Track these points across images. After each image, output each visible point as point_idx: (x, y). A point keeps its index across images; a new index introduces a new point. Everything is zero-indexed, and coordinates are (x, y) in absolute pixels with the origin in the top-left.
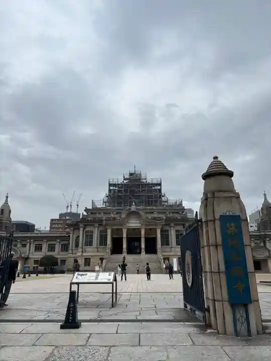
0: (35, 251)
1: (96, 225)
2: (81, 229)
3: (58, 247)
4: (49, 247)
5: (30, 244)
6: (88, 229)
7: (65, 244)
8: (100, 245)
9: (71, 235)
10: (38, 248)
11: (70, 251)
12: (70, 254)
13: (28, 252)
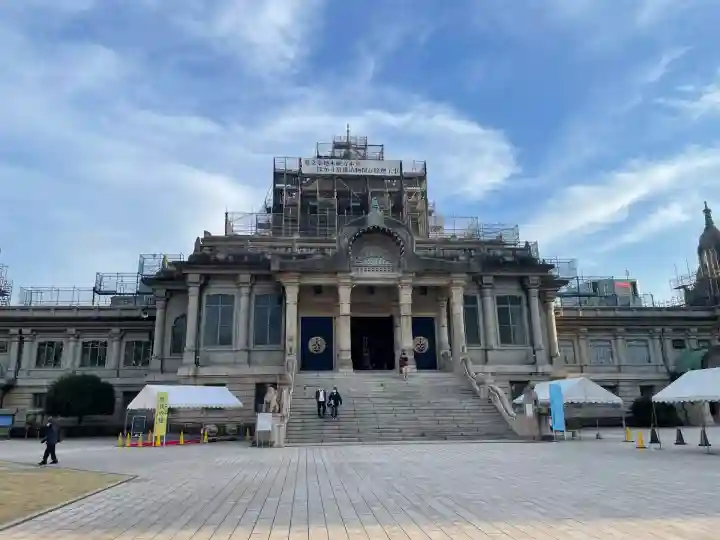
0: (38, 363)
1: (245, 277)
2: (194, 291)
3: (114, 352)
4: (84, 351)
5: (21, 342)
6: (216, 289)
7: (139, 343)
8: (257, 342)
9: (158, 314)
10: (49, 355)
11: (155, 364)
12: (155, 371)
13: (12, 368)
